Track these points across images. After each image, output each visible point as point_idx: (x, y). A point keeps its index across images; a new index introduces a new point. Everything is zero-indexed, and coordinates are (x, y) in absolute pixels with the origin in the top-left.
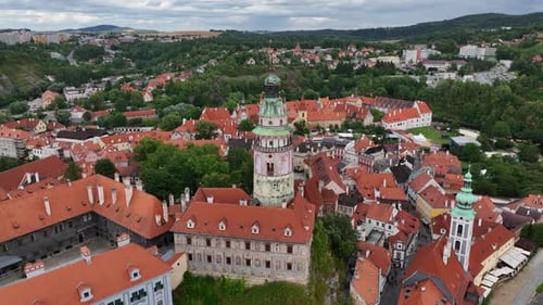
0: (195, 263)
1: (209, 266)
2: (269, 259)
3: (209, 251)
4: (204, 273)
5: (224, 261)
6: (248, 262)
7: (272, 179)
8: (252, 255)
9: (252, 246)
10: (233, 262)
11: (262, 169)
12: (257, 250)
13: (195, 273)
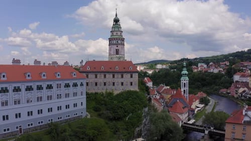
0: (90, 87)
1: (96, 88)
2: (123, 81)
3: (96, 80)
4: (94, 92)
5: (103, 84)
6: (114, 84)
7: (118, 56)
8: (115, 80)
9: (116, 76)
10: (107, 84)
11: (114, 52)
12: (118, 78)
13: (90, 92)
